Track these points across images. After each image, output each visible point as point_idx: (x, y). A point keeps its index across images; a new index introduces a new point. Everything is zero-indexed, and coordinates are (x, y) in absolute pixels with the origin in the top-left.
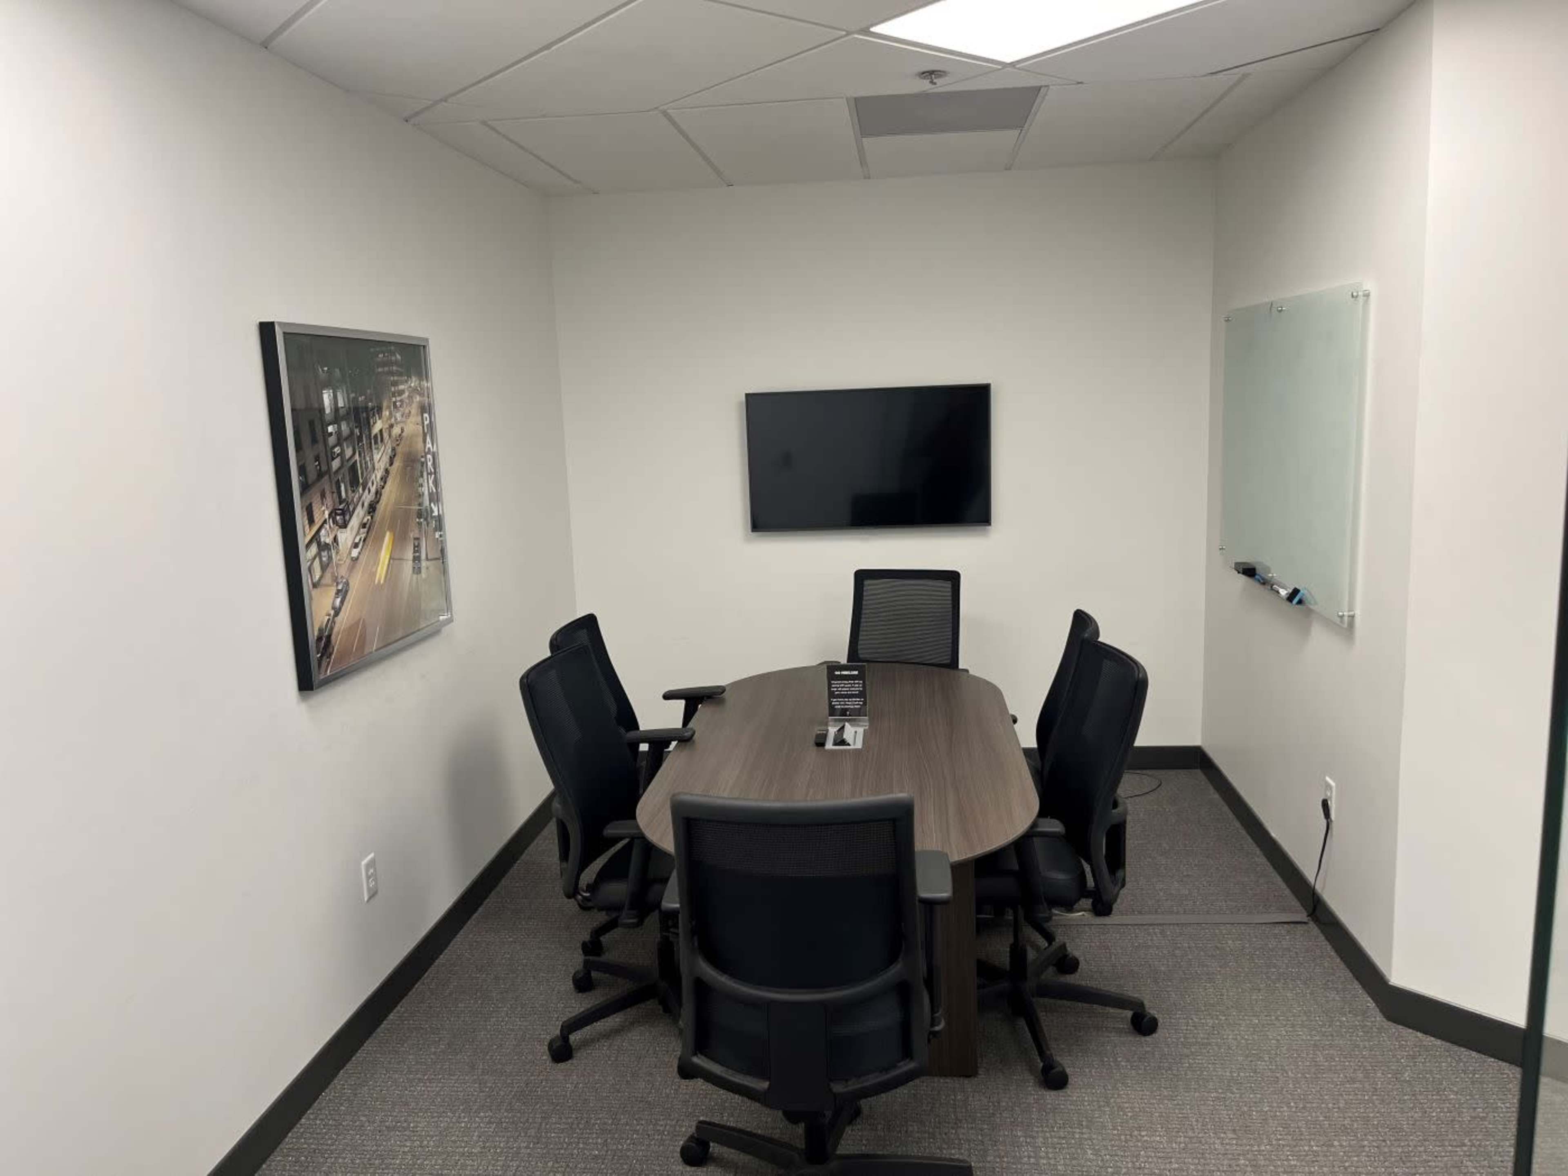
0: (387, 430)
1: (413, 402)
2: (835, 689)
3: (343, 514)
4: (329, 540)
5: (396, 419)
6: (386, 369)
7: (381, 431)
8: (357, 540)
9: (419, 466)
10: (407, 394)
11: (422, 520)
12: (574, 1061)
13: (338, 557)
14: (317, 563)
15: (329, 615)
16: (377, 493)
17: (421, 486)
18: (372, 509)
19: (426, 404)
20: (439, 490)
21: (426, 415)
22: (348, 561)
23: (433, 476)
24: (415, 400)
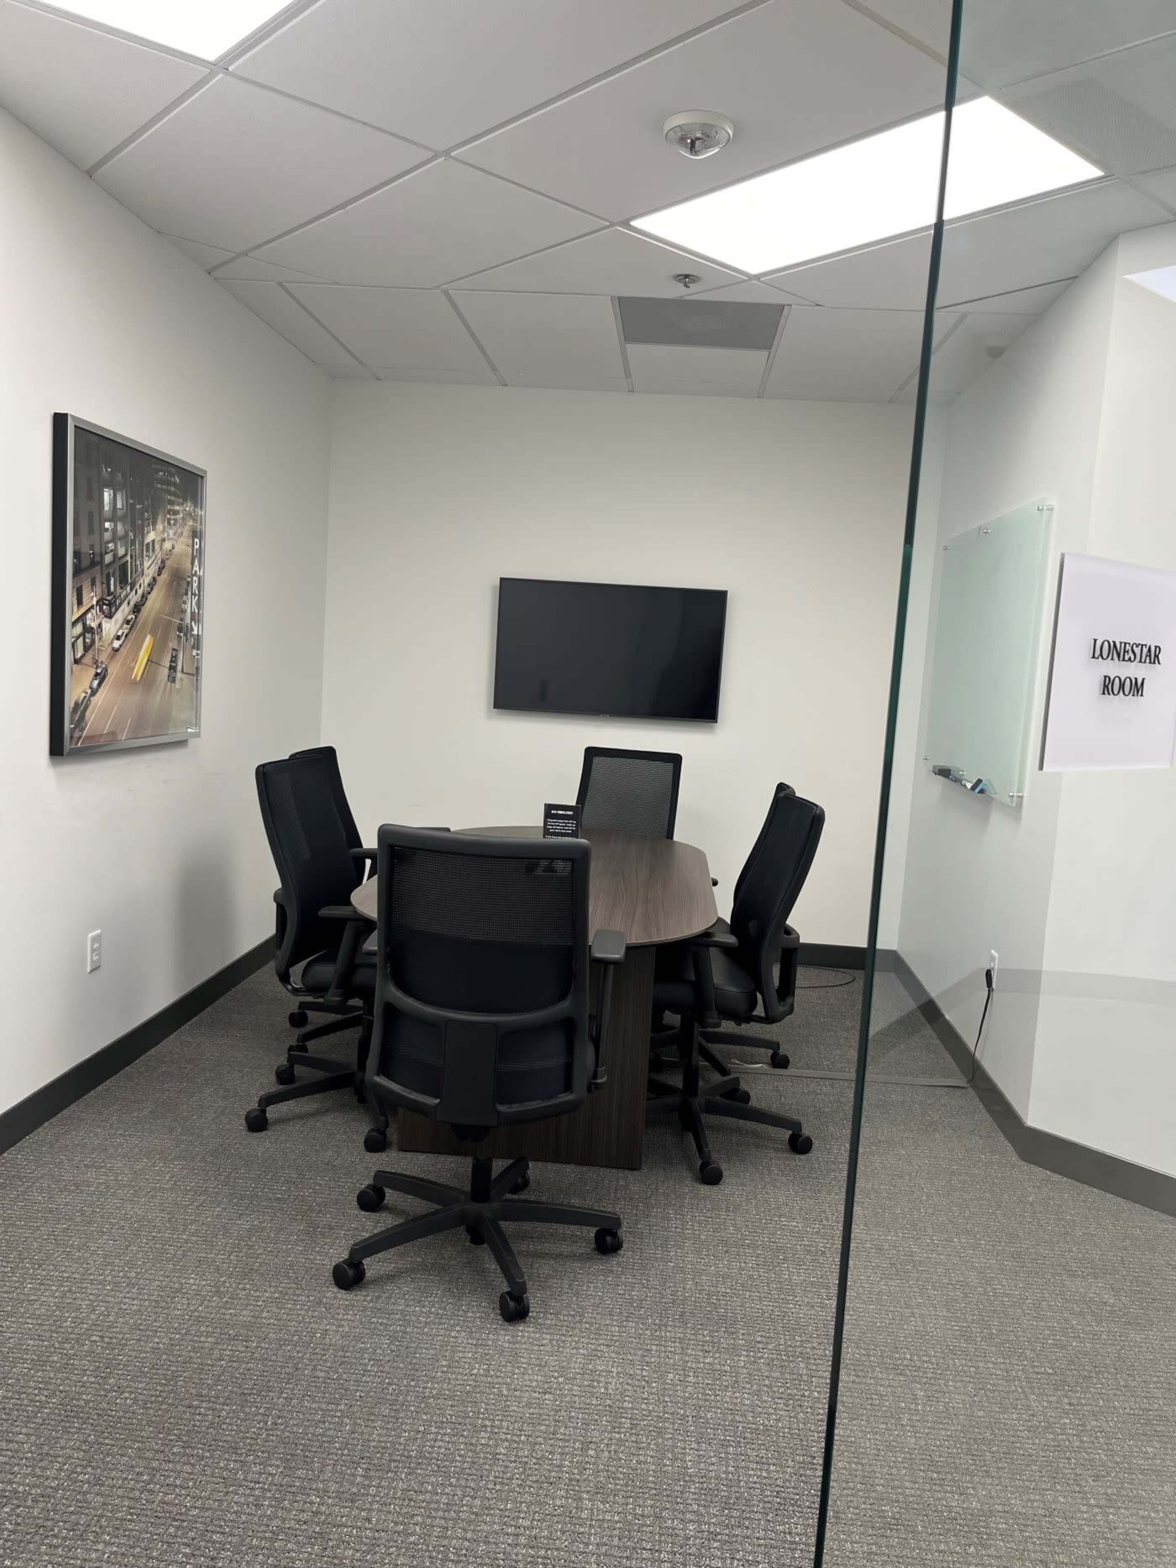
0: (160, 543)
1: (185, 524)
2: (550, 827)
3: (110, 605)
4: (94, 625)
5: (168, 535)
6: (165, 487)
7: (153, 541)
8: (120, 633)
9: (184, 585)
10: (181, 515)
11: (182, 634)
12: (269, 1133)
13: (101, 643)
14: (80, 642)
15: (86, 693)
16: (143, 596)
17: (185, 603)
18: (137, 609)
19: (198, 530)
20: (201, 612)
21: (196, 540)
22: (110, 649)
23: (197, 597)
24: (188, 523)
